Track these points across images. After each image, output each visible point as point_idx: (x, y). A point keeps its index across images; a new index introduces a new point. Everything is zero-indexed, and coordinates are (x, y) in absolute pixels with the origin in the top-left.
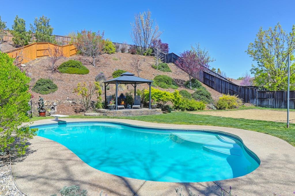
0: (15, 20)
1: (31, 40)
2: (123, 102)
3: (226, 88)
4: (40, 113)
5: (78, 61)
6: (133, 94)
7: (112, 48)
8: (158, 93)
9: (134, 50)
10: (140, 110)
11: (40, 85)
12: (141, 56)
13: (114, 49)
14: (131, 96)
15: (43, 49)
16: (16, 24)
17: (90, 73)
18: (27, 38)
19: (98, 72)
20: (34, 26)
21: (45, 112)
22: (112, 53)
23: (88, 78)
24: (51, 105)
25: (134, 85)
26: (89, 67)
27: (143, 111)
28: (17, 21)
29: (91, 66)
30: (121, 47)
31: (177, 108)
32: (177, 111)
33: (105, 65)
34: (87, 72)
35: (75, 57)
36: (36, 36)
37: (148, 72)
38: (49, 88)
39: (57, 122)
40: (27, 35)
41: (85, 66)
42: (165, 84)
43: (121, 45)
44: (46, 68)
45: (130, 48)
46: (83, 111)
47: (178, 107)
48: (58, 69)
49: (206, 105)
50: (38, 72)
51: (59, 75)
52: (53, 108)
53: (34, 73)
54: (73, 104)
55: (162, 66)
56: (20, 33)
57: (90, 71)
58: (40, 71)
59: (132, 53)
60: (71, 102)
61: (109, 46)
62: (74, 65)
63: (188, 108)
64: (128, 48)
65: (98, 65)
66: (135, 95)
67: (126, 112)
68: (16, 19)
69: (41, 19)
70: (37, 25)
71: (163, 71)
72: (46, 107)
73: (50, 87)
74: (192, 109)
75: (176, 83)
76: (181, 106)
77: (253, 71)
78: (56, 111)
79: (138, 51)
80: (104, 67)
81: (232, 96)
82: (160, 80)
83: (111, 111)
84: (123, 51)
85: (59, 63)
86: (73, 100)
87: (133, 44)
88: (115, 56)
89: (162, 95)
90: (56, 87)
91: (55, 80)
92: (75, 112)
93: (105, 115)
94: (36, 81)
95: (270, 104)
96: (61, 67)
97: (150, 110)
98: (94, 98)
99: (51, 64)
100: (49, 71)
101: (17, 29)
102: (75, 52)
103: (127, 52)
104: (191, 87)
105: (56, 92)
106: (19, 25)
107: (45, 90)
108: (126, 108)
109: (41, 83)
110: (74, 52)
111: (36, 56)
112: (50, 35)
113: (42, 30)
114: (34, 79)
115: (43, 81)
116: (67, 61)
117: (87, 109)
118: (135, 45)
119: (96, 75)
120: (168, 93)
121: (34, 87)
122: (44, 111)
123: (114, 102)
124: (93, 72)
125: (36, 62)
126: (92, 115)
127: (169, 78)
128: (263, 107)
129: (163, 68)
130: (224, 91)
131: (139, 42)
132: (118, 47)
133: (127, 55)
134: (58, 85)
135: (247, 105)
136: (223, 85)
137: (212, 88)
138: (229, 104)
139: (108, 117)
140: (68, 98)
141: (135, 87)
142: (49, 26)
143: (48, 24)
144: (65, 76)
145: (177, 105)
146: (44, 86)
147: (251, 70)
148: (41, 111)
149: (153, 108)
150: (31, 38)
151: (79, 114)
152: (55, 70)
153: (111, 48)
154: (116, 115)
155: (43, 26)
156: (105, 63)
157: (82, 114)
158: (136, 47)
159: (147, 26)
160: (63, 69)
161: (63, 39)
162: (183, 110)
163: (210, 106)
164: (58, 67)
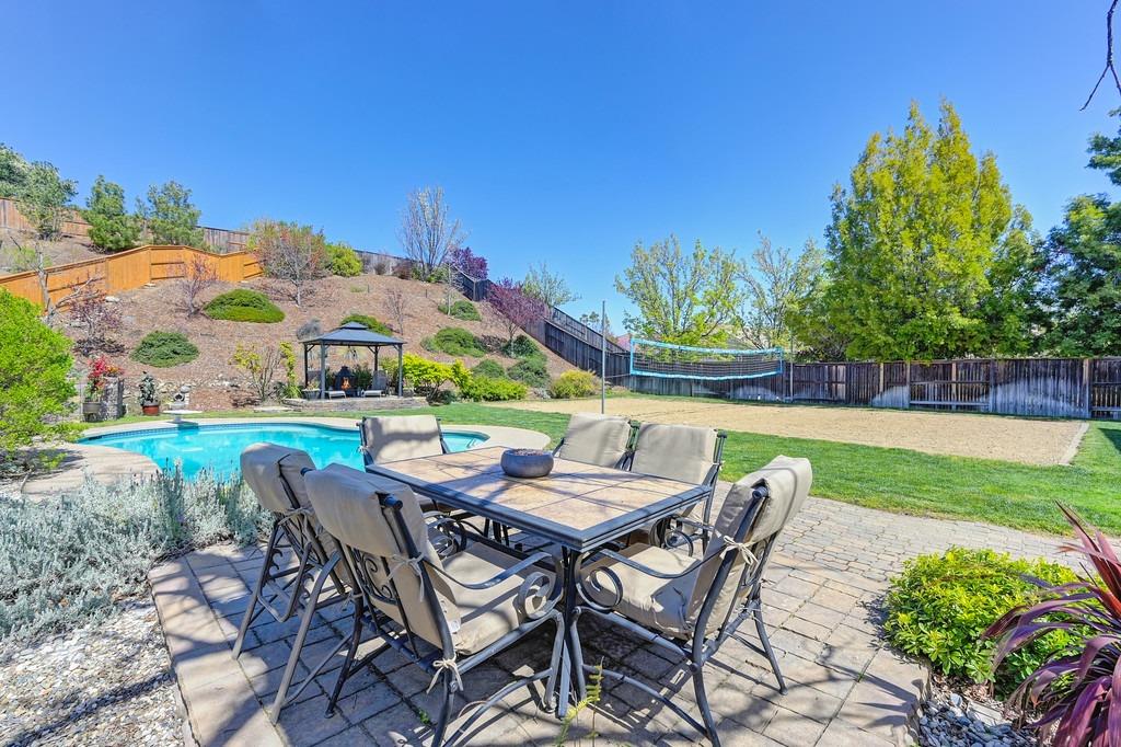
0: (96, 185)
1: (140, 236)
2: (346, 384)
3: (583, 357)
4: (144, 407)
5: (259, 293)
6: (371, 367)
7: (353, 262)
8: (420, 365)
9: (406, 271)
10: (381, 399)
11: (152, 345)
12: (421, 283)
13: (357, 266)
14: (368, 371)
15: (167, 261)
16: (99, 196)
17: (285, 320)
18: (130, 232)
19: (307, 318)
20: (148, 205)
21: (157, 406)
22: (353, 275)
23: (280, 330)
24: (176, 392)
25: (373, 348)
26: (285, 307)
27: (383, 402)
28: (102, 190)
29: (291, 304)
30: (375, 260)
31: (465, 395)
32: (465, 401)
33: (327, 303)
34: (279, 317)
35: (256, 281)
36: (153, 228)
37: (426, 321)
38: (175, 353)
39: (176, 425)
40: (128, 225)
41: (277, 304)
42: (458, 346)
43: (375, 258)
44: (173, 307)
45: (398, 265)
46: (253, 403)
47: (468, 394)
48: (205, 309)
49: (530, 390)
50: (151, 315)
51: (206, 322)
52: (178, 397)
53: (141, 317)
54: (230, 389)
55: (461, 308)
56: (110, 218)
57: (288, 316)
58: (156, 313)
59: (402, 277)
60: (227, 383)
61: (345, 258)
62: (245, 301)
63: (488, 396)
64: (393, 263)
65: (309, 303)
66: (376, 369)
67: (343, 404)
68: (99, 184)
69: (167, 189)
70: (155, 203)
71: (463, 318)
72: (163, 395)
73: (178, 349)
74: (497, 398)
75: (483, 345)
76: (472, 391)
77: (628, 323)
78: (187, 403)
79: (415, 271)
80: (322, 308)
81: (584, 373)
82: (447, 339)
83: (310, 402)
84: (380, 270)
85: (209, 294)
86: (232, 379)
87: (404, 255)
88: (360, 281)
89: (426, 370)
90: (194, 351)
91: (196, 334)
92: (235, 405)
93: (298, 411)
94: (143, 337)
95: (654, 387)
96: (212, 305)
97: (401, 398)
98: (280, 375)
99: (188, 299)
100: (182, 314)
101: (100, 207)
102: (258, 270)
103: (391, 273)
104: (513, 354)
105: (194, 363)
106: (107, 200)
107: (165, 357)
108: (348, 396)
109: (154, 342)
110: (256, 269)
111: (148, 278)
112: (191, 229)
113: (170, 216)
114: (138, 332)
115: (159, 338)
116: (229, 290)
117: (263, 399)
118: (407, 259)
119: (299, 326)
120: (441, 366)
121: (138, 351)
122: (154, 403)
123: (317, 383)
124: (294, 317)
125: (148, 291)
126: (269, 412)
127: (467, 334)
128: (642, 393)
129: (463, 311)
130: (580, 362)
131: (417, 252)
132: (366, 262)
133: (390, 279)
134: (200, 348)
135: (617, 389)
136: (579, 350)
137: (560, 355)
138: (576, 387)
139: (302, 415)
140: (220, 376)
141: (376, 352)
142: (188, 206)
143: (185, 201)
144: (222, 325)
145: (465, 391)
146: (164, 349)
147: (624, 322)
148: (148, 403)
149: (405, 395)
150: (139, 231)
151: (241, 410)
152: (196, 313)
153: (348, 264)
154: (321, 410)
155: (172, 204)
156: (327, 299)
157: (249, 409)
158: (412, 263)
159: (435, 218)
160: (218, 310)
161: (229, 236)
162: (477, 400)
163: (539, 391)
164: (205, 306)
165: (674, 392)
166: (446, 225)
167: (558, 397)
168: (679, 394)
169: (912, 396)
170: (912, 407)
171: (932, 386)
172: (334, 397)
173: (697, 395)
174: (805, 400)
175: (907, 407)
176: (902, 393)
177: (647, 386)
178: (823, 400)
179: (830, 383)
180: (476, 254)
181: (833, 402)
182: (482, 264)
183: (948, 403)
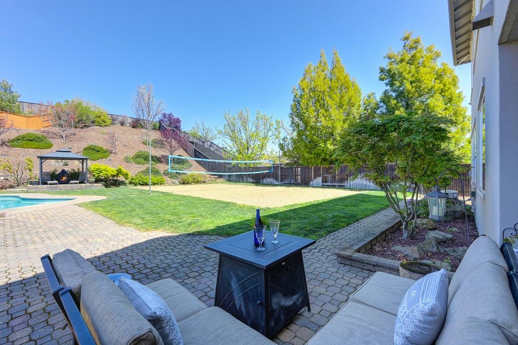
2: (64, 178)
5: (40, 135)
7: (106, 120)
9: (136, 124)
13: (109, 122)
14: (79, 172)
25: (81, 161)
26: (55, 141)
29: (59, 140)
31: (130, 183)
33: (81, 139)
34: (49, 146)
35: (49, 128)
41: (51, 140)
42: (142, 160)
43: (120, 118)
45: (132, 121)
49: (169, 181)
51: (6, 149)
54: (4, 180)
57: (54, 146)
59: (134, 127)
60: (3, 178)
61: (102, 118)
62: (32, 138)
64: (130, 120)
65: (70, 139)
76: (133, 181)
79: (140, 124)
80: (77, 142)
82: (138, 157)
84: (122, 124)
85: (13, 135)
87: (135, 117)
92: (2, 188)
93: (27, 191)
96: (13, 140)
102: (51, 124)
103: (128, 125)
110: (49, 123)
116: (22, 133)
117: (18, 185)
124: (59, 146)
131: (141, 115)
132: (115, 120)
133: (127, 128)
135: (219, 180)
142: (12, 92)
144: (15, 150)
145: (130, 181)
149: (90, 184)
151: (4, 190)
152: (3, 144)
153: (104, 121)
157: (8, 190)
158: (138, 120)
159: (149, 99)
160: (15, 143)
161: (40, 107)
162: (135, 185)
163: (174, 181)
164: (9, 141)
165: (241, 181)
166: (155, 102)
167: (184, 183)
168: (243, 182)
169: (323, 182)
170: (323, 187)
171: (329, 176)
172: (50, 184)
173: (249, 182)
174: (287, 184)
175: (321, 186)
176: (319, 180)
177: (231, 178)
178: (293, 184)
179: (295, 176)
180: (176, 116)
181: (297, 184)
182: (178, 121)
183: (335, 184)
